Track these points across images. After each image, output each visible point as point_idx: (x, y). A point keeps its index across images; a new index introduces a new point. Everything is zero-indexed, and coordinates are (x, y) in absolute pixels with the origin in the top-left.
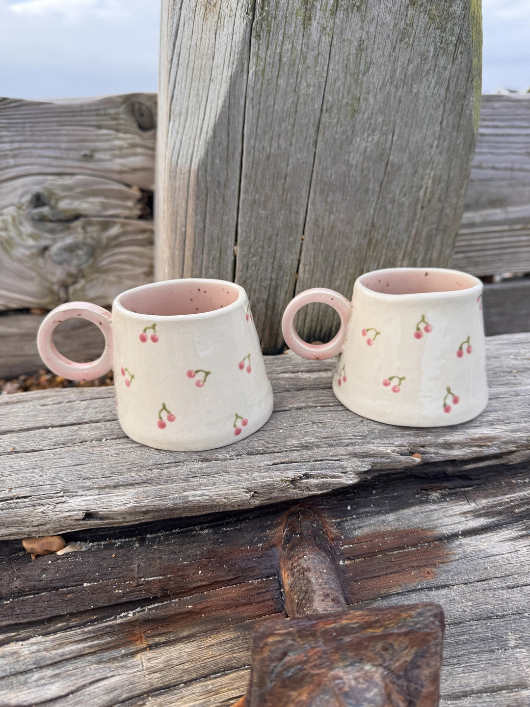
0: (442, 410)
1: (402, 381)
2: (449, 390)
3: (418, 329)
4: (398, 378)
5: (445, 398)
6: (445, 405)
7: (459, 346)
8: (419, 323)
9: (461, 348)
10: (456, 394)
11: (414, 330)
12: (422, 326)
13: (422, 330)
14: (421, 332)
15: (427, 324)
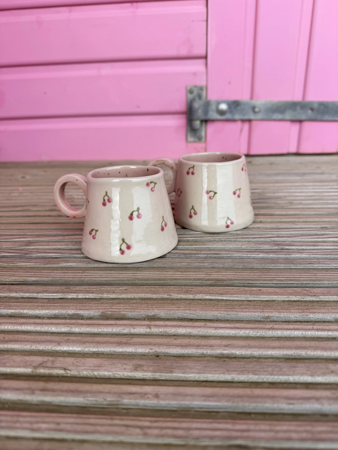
0: (118, 253)
1: (97, 232)
2: (123, 240)
3: (104, 200)
4: (95, 230)
5: (121, 245)
6: (121, 249)
7: (131, 212)
8: (105, 196)
9: (132, 214)
10: (129, 243)
11: (102, 201)
12: (106, 198)
13: (106, 201)
14: (106, 202)
15: (109, 197)
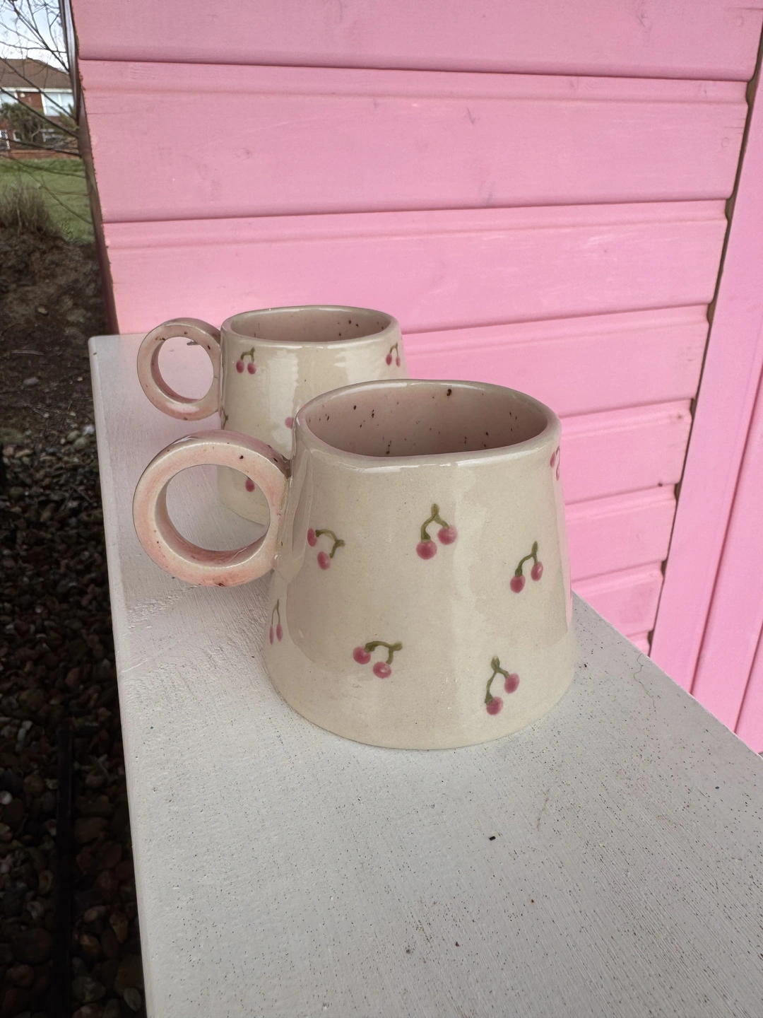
0: (482, 710)
1: (395, 653)
2: (496, 665)
3: (425, 536)
4: (386, 645)
5: (489, 683)
6: (489, 698)
7: (515, 566)
8: (427, 523)
9: (519, 571)
10: (511, 671)
11: (417, 540)
12: (433, 530)
13: (435, 538)
14: (433, 544)
15: (444, 524)
